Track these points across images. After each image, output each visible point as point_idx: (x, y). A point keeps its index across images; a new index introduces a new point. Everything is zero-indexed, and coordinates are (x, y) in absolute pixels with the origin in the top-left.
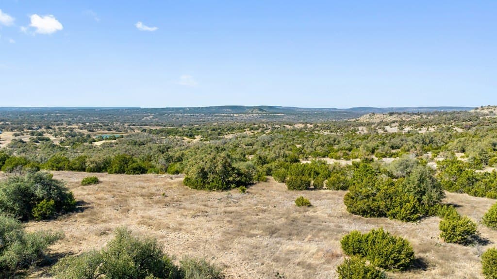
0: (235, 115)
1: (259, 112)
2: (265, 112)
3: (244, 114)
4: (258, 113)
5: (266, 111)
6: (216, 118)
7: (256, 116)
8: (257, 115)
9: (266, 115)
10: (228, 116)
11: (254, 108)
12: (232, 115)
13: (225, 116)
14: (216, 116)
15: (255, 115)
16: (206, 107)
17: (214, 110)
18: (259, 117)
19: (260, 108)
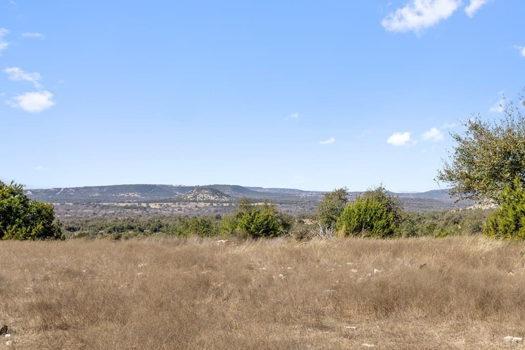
0: (152, 205)
1: (212, 198)
2: (226, 199)
3: (174, 202)
4: (208, 201)
5: (227, 196)
6: (104, 212)
7: (205, 207)
8: (208, 204)
9: (230, 206)
10: (136, 208)
11: (200, 189)
12: (144, 205)
13: (127, 207)
14: (103, 207)
15: (202, 204)
16: (77, 189)
17: (97, 194)
18: (213, 210)
19: (215, 190)
